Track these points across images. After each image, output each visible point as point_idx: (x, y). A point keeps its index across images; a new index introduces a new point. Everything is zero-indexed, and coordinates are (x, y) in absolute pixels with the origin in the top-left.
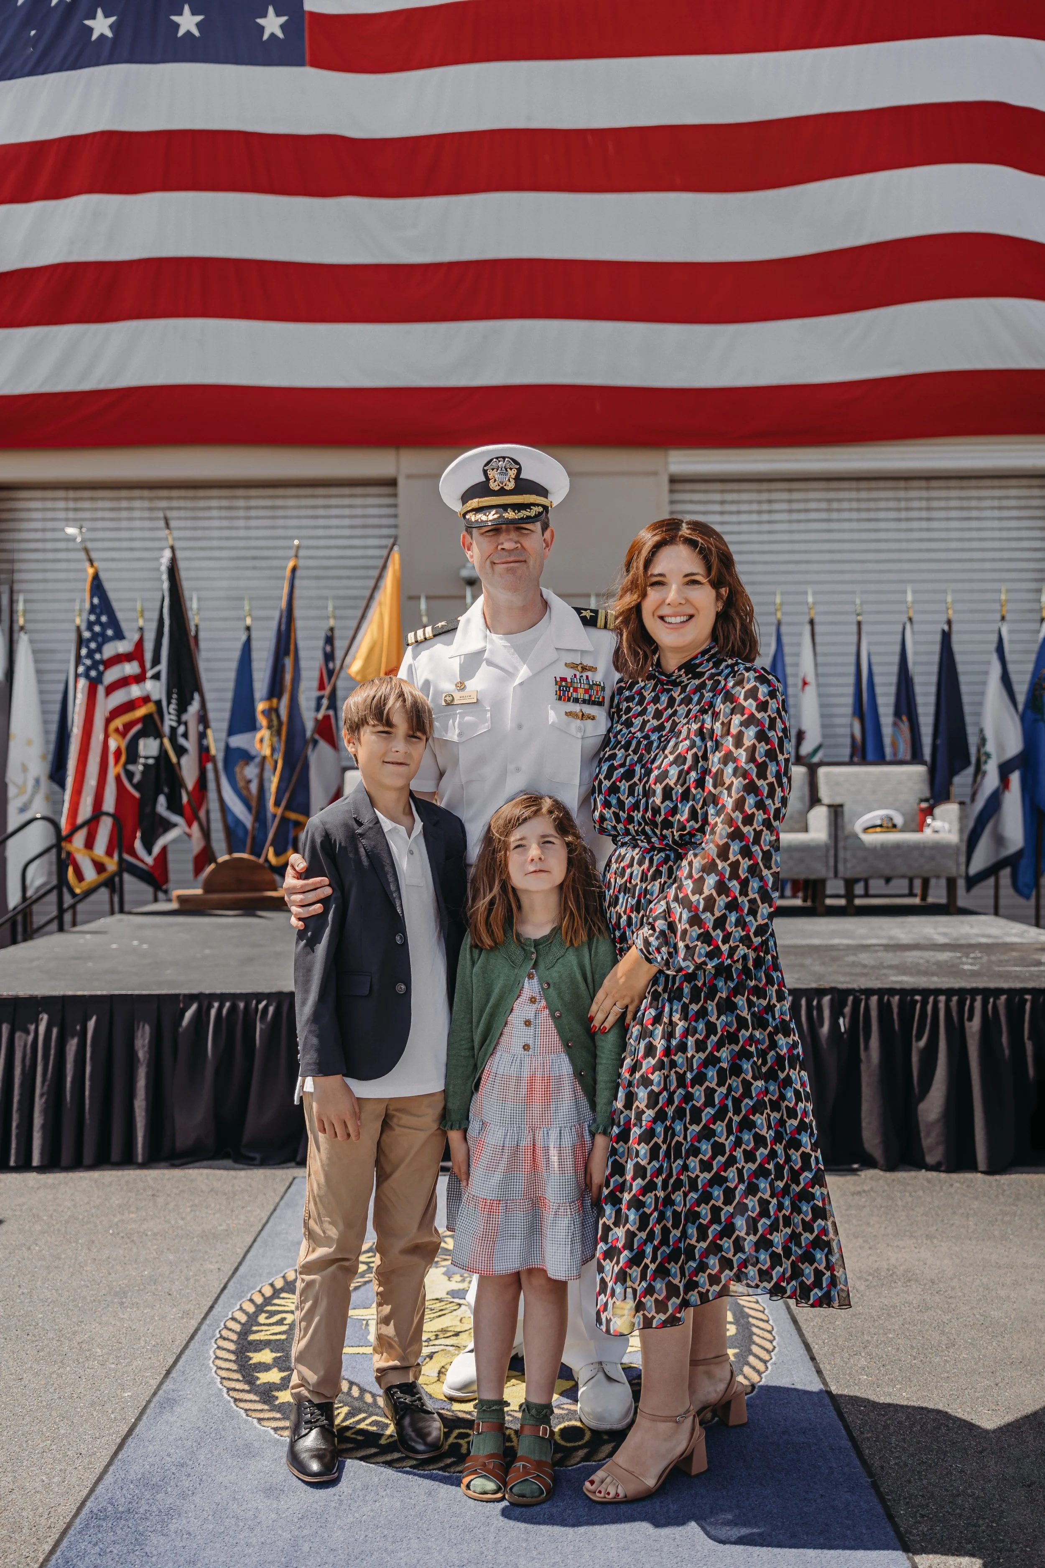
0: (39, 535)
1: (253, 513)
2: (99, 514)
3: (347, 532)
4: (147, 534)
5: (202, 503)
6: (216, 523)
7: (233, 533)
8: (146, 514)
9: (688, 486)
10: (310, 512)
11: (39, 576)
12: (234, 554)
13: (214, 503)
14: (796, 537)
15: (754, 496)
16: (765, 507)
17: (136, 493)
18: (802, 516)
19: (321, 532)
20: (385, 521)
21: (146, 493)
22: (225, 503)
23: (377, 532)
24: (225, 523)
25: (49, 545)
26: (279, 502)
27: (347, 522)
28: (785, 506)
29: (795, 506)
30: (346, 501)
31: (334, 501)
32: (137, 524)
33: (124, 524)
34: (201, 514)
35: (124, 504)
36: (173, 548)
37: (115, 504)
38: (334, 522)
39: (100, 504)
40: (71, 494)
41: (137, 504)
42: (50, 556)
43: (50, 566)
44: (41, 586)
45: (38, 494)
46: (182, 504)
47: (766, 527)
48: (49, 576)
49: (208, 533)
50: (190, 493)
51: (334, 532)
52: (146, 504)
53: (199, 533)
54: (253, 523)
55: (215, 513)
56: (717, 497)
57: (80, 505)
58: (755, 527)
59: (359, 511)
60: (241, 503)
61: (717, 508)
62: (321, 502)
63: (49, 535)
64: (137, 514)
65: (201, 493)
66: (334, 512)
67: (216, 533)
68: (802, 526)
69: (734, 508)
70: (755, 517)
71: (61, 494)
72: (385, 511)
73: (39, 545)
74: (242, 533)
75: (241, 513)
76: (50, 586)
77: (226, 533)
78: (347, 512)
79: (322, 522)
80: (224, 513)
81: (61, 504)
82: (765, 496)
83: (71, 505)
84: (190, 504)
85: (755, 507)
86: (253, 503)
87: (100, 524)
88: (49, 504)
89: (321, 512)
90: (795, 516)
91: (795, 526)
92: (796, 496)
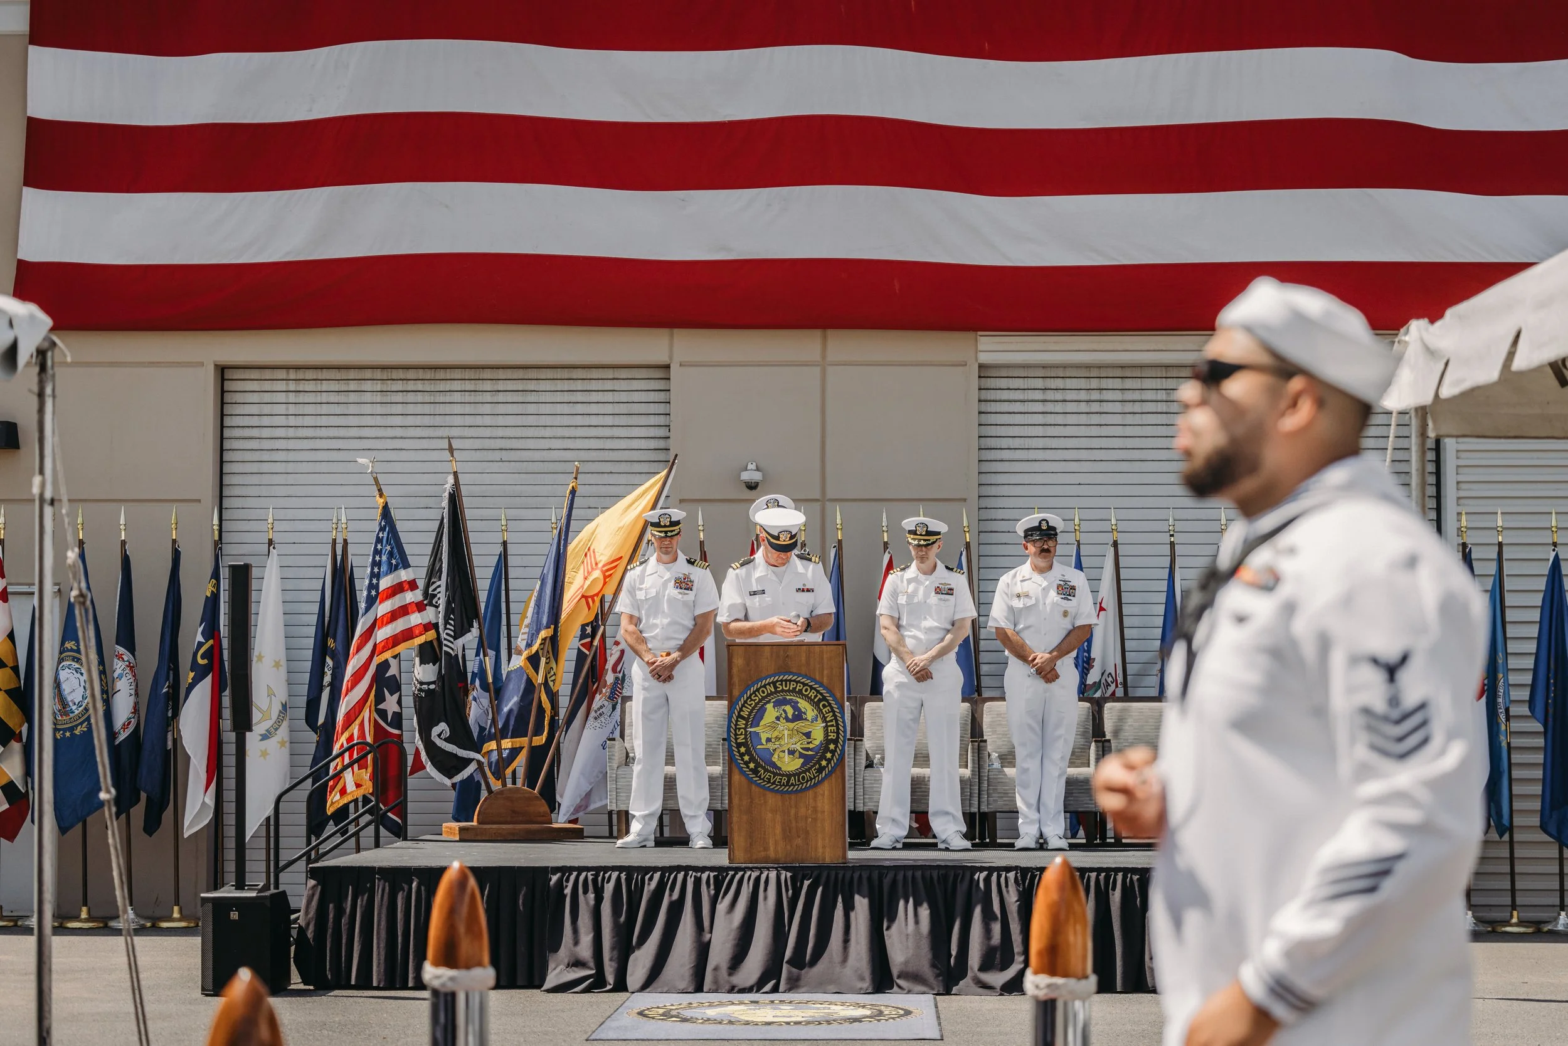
0: (255, 421)
1: (501, 397)
2: (324, 397)
3: (609, 420)
4: (379, 421)
5: (442, 386)
6: (458, 409)
7: (479, 420)
8: (378, 398)
9: (1004, 373)
10: (567, 397)
11: (254, 467)
12: (478, 444)
13: (457, 385)
14: (1129, 431)
15: (1083, 383)
16: (1095, 395)
17: (368, 374)
18: (1137, 407)
19: (579, 420)
20: (653, 408)
21: (378, 374)
22: (469, 386)
23: (643, 420)
24: (468, 409)
25: (266, 433)
26: (531, 386)
27: (609, 409)
28: (1118, 395)
29: (1129, 396)
30: (609, 385)
31: (594, 385)
32: (367, 409)
33: (353, 409)
34: (441, 398)
35: (353, 386)
36: (455, 474)
37: (343, 386)
38: (594, 408)
39: (325, 386)
40: (292, 374)
41: (368, 386)
42: (267, 444)
43: (266, 456)
44: (255, 479)
45: (255, 374)
46: (419, 386)
47: (1095, 419)
48: (266, 467)
49: (448, 420)
50: (429, 374)
51: (594, 420)
52: (379, 386)
53: (438, 420)
54: (501, 409)
55: (457, 397)
56: (1039, 383)
57: (302, 386)
58: (1083, 419)
59: (623, 397)
60: (488, 386)
61: (1038, 395)
62: (579, 385)
63: (266, 421)
64: (368, 397)
65: (441, 374)
66: (594, 397)
67: (458, 420)
68: (1137, 419)
69: (1059, 396)
70: (1083, 407)
71: (282, 374)
72: (653, 396)
73: (255, 433)
74: (488, 420)
75: (488, 397)
76: (266, 479)
77: (469, 420)
78: (609, 397)
79: (580, 409)
80: (468, 397)
81: (281, 386)
82: (1094, 383)
83: (292, 386)
84: (428, 386)
85: (1083, 395)
86: (501, 386)
87: (325, 409)
88: (267, 386)
89: (579, 397)
90: (1129, 407)
91: (1129, 419)
92: (1129, 383)
